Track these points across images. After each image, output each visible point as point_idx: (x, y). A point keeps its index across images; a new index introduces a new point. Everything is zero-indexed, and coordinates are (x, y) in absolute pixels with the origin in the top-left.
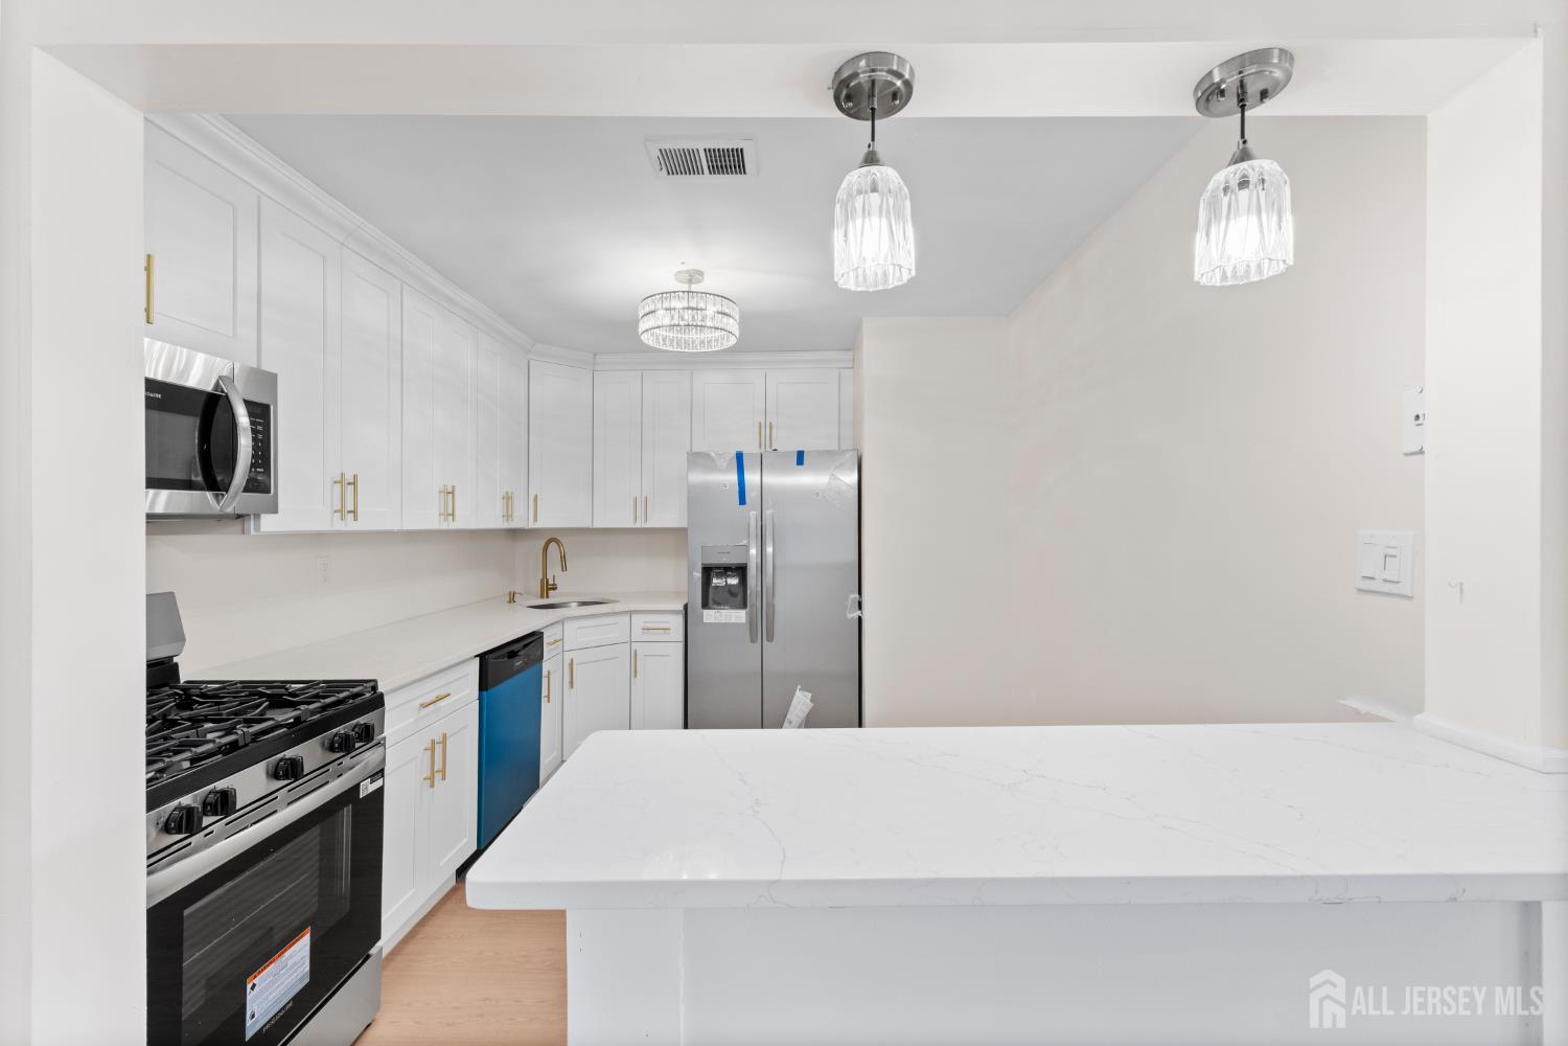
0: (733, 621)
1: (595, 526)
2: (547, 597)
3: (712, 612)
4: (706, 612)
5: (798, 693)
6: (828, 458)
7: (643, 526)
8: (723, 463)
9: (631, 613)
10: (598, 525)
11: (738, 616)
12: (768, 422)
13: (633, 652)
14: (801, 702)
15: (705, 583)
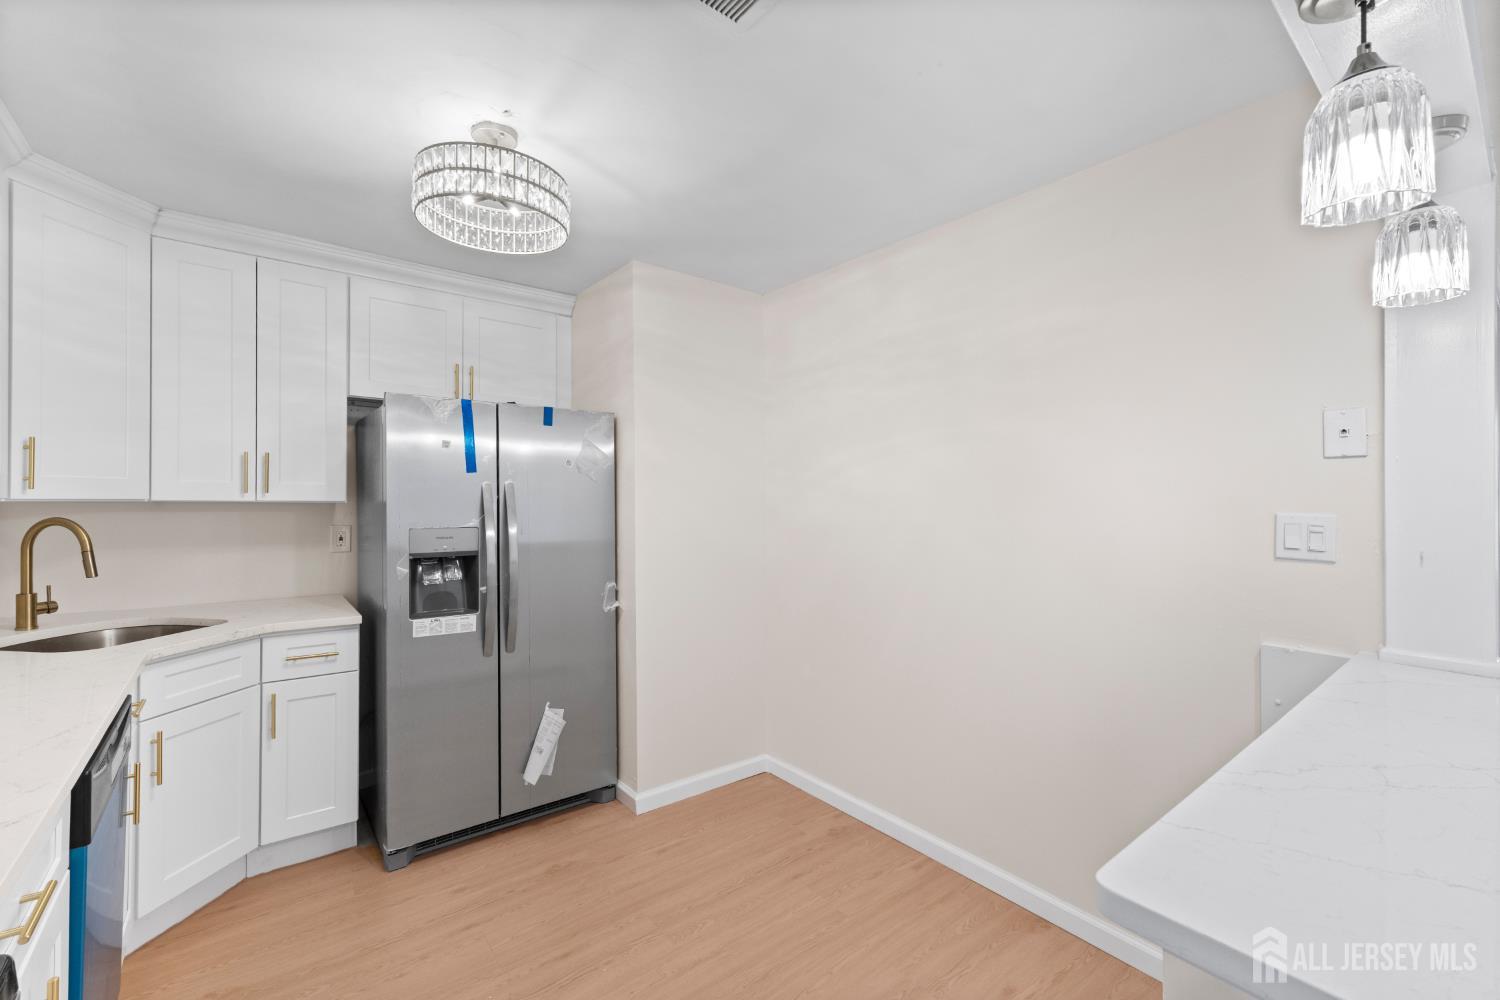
0: (459, 630)
1: (156, 497)
2: (35, 627)
3: (426, 621)
4: (416, 622)
5: (548, 712)
6: (583, 417)
7: (260, 498)
8: (441, 414)
9: (261, 638)
10: (161, 496)
11: (465, 623)
12: (467, 365)
13: (267, 699)
14: (552, 722)
15: (414, 578)
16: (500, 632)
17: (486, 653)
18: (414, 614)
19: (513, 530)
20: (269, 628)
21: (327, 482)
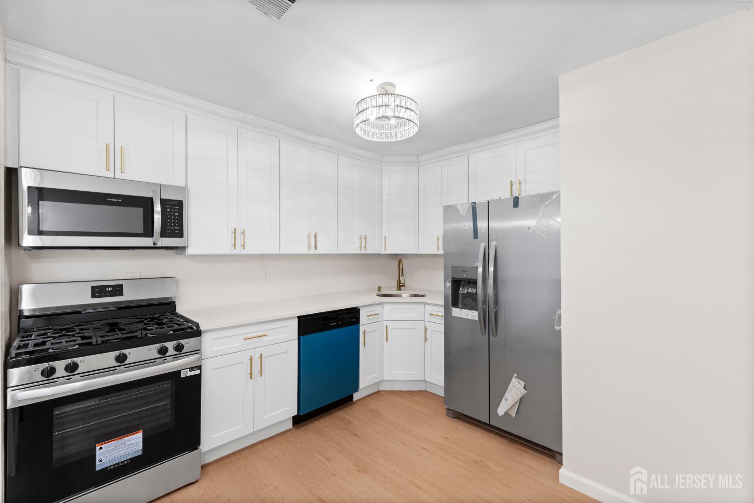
0: (470, 317)
2: (400, 290)
3: (458, 310)
4: (454, 309)
5: (514, 380)
8: (463, 211)
9: (424, 304)
10: (421, 252)
11: (473, 315)
14: (517, 387)
18: (454, 305)
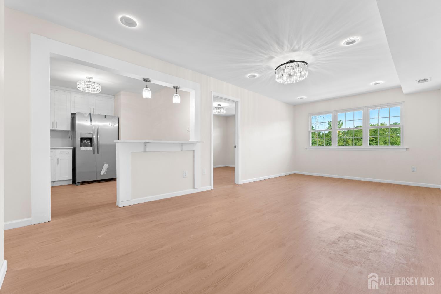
0: (88, 150)
3: (83, 148)
5: (105, 164)
6: (112, 117)
8: (86, 115)
11: (91, 148)
12: (93, 108)
13: (57, 159)
14: (106, 166)
15: (81, 142)
16: (96, 151)
17: (94, 154)
18: (81, 146)
19: (98, 136)
20: (57, 148)
21: (67, 127)
